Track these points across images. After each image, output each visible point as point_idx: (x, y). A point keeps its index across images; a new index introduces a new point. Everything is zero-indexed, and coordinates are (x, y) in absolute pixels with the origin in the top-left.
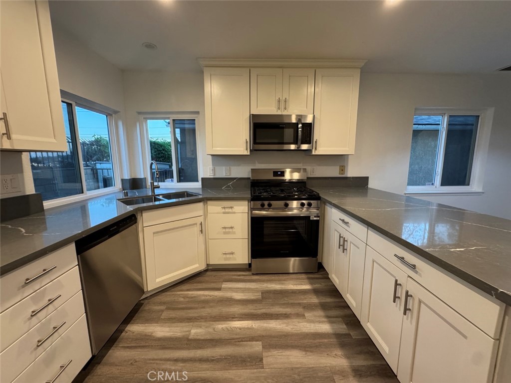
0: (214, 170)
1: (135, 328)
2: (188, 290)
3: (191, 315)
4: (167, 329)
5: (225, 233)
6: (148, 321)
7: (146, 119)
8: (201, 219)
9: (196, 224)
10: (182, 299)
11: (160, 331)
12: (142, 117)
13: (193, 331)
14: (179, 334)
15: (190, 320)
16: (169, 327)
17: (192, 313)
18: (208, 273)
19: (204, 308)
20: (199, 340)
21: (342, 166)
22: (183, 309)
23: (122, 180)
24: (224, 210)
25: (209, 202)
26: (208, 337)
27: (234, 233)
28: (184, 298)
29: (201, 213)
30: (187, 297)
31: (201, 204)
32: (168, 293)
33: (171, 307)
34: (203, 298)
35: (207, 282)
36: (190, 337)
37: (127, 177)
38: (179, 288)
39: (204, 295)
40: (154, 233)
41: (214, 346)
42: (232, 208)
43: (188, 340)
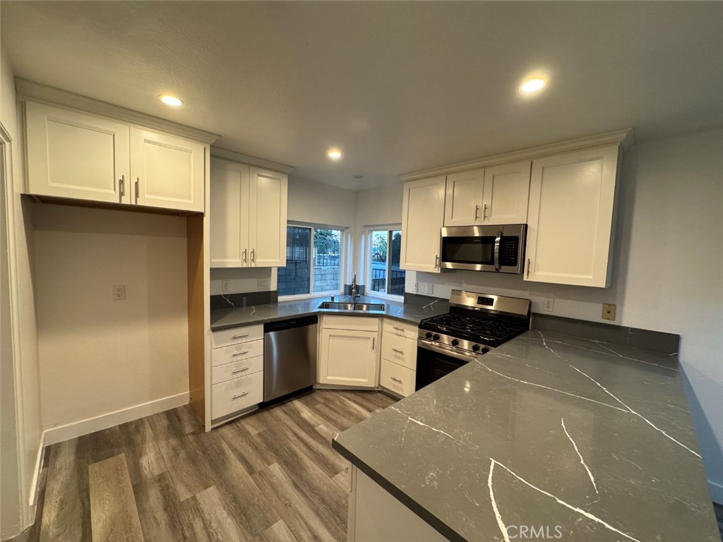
0: (417, 285)
1: (297, 404)
2: (349, 399)
3: (331, 416)
4: (310, 415)
5: (396, 357)
6: (307, 404)
7: (372, 231)
8: (375, 335)
9: (369, 338)
10: (338, 403)
11: (306, 413)
12: (368, 229)
13: (321, 426)
14: (312, 422)
15: (328, 418)
16: (313, 415)
17: (333, 415)
18: (379, 395)
19: (344, 417)
20: (318, 434)
21: (610, 305)
22: (331, 409)
23: (345, 286)
24: (396, 331)
25: (385, 320)
26: (324, 436)
27: (403, 360)
28: (340, 402)
29: (376, 328)
30: (343, 403)
31: (377, 320)
32: (335, 394)
33: (327, 402)
34: (352, 410)
35: (369, 400)
36: (316, 429)
37: (349, 283)
38: (345, 394)
39: (355, 409)
40: (330, 336)
41: (322, 443)
42: (403, 330)
43: (313, 429)
